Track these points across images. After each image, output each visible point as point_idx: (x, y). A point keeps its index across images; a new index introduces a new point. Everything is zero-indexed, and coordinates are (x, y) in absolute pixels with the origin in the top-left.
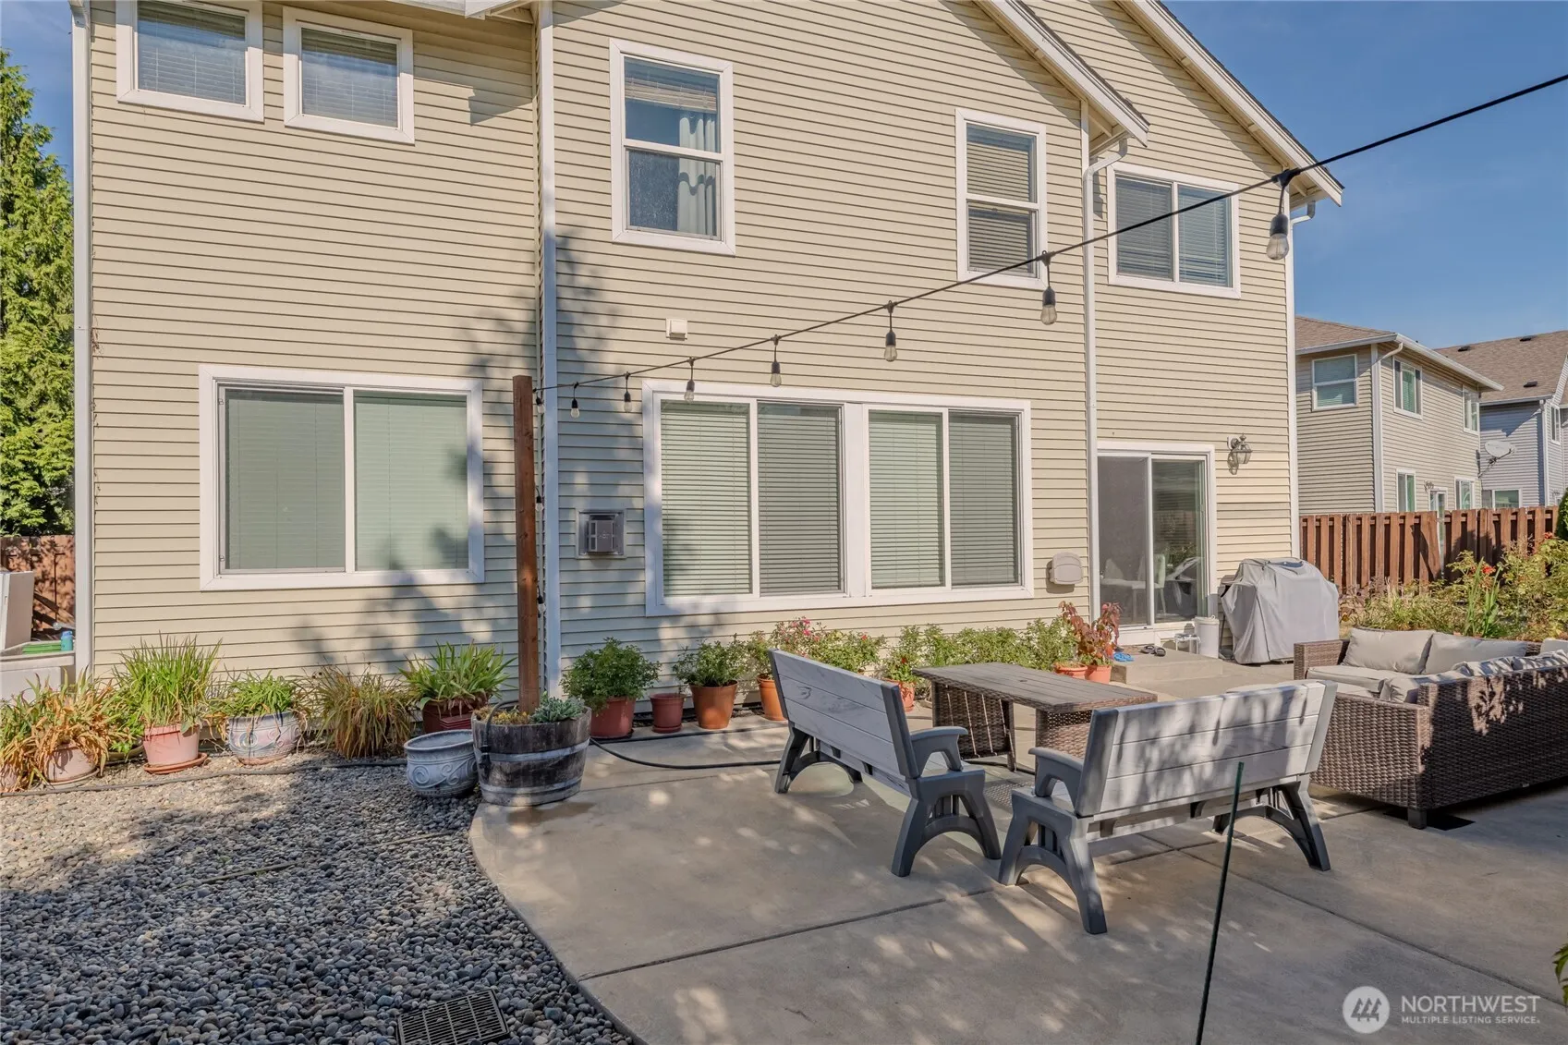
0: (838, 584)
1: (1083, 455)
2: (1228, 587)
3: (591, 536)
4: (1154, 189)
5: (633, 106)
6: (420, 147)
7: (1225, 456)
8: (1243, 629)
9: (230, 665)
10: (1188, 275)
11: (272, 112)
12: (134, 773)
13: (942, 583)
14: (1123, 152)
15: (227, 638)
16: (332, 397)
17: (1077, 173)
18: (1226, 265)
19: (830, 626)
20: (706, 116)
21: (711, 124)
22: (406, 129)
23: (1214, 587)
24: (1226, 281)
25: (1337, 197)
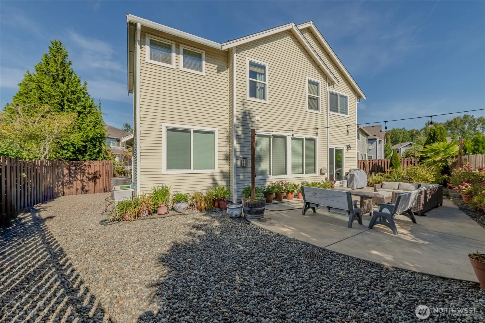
0: (285, 173)
1: (326, 148)
2: (348, 174)
3: (243, 163)
4: (335, 95)
5: (251, 72)
6: (206, 77)
7: (346, 148)
8: (351, 182)
9: (174, 190)
10: (341, 112)
11: (178, 67)
12: (156, 215)
13: (303, 173)
14: (333, 87)
15: (173, 184)
16: (189, 131)
17: (326, 91)
18: (346, 110)
19: (288, 182)
20: (262, 74)
21: (263, 76)
22: (203, 73)
23: (344, 174)
24: (346, 114)
25: (365, 99)
